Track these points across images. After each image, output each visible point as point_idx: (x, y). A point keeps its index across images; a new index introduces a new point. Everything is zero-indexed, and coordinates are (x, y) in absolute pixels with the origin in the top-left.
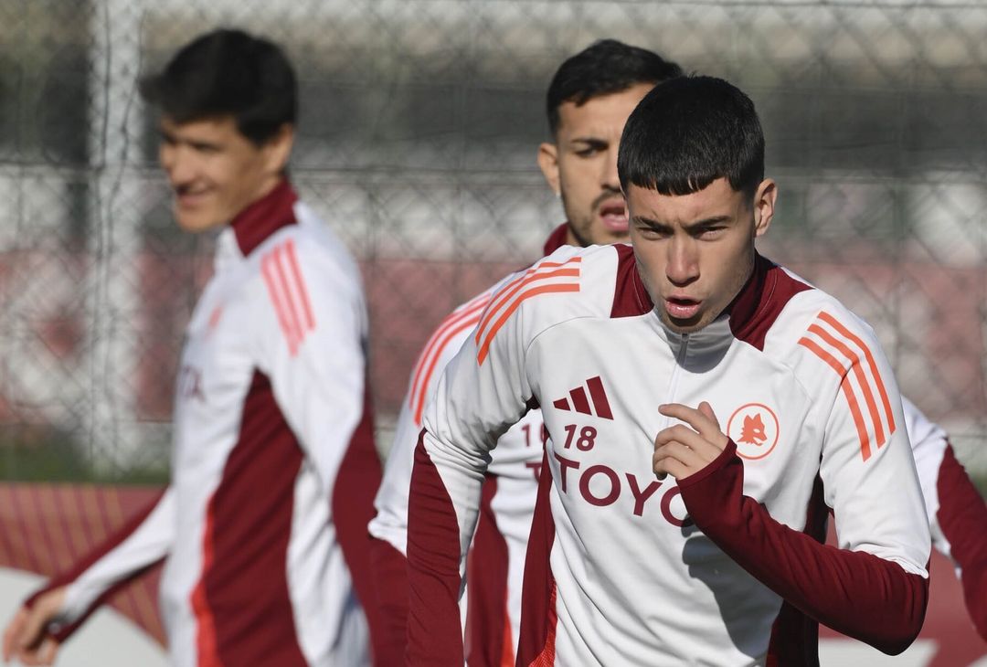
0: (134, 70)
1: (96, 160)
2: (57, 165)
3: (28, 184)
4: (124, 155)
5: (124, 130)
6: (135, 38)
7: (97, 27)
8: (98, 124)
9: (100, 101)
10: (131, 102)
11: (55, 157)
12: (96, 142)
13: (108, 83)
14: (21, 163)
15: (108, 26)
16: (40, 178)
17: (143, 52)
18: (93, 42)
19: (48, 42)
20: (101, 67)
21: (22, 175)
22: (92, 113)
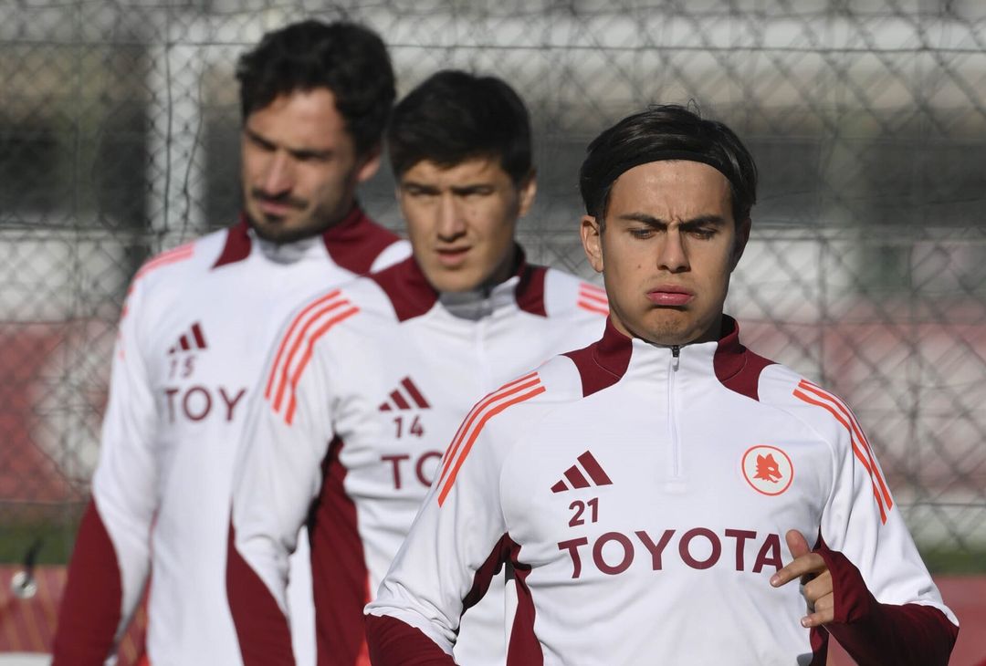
0: (194, 128)
1: (158, 223)
2: (114, 230)
3: (84, 250)
4: (185, 216)
5: (185, 191)
6: (195, 94)
7: (158, 81)
8: (160, 185)
9: (161, 160)
10: (191, 161)
11: (112, 222)
12: (158, 204)
13: (169, 141)
14: (77, 228)
15: (169, 81)
16: (98, 242)
17: (202, 108)
18: (155, 99)
19: (104, 98)
20: (162, 124)
21: (78, 240)
22: (155, 173)
